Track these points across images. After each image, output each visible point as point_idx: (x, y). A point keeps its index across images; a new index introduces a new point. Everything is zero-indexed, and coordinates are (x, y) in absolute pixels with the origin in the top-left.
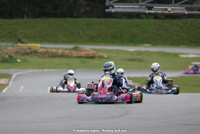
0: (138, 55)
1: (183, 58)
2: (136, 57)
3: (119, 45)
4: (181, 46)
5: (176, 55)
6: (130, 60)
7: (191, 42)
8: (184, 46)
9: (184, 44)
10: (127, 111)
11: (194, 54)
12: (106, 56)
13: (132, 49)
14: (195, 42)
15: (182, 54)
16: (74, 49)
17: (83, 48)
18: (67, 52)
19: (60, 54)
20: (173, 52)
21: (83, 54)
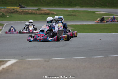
0: (73, 12)
1: (98, 14)
2: (72, 13)
3: (63, 7)
4: (96, 7)
5: (94, 12)
6: (69, 15)
7: (102, 5)
8: (98, 7)
9: (98, 6)
11: (104, 12)
12: (55, 13)
13: (69, 9)
14: (104, 5)
15: (97, 12)
16: (38, 9)
17: (43, 9)
18: (34, 11)
19: (30, 12)
20: (92, 10)
21: (43, 12)
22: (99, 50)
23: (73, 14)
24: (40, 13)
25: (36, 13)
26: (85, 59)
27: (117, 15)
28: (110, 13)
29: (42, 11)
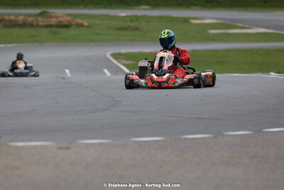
0: (132, 21)
1: (196, 24)
2: (130, 24)
3: (105, 8)
4: (193, 7)
5: (186, 20)
6: (121, 29)
7: (208, 2)
8: (196, 8)
9: (196, 5)
10: (117, 101)
11: (212, 18)
12: (86, 24)
13: (123, 13)
14: (212, 2)
15: (195, 18)
16: (41, 14)
17: (54, 13)
18: (30, 19)
19: (20, 22)
20: (181, 16)
21: (53, 21)
22: (200, 118)
23: (133, 24)
24: (48, 23)
25: (35, 23)
26: (163, 141)
27: (247, 26)
28: (227, 23)
29: (51, 17)
